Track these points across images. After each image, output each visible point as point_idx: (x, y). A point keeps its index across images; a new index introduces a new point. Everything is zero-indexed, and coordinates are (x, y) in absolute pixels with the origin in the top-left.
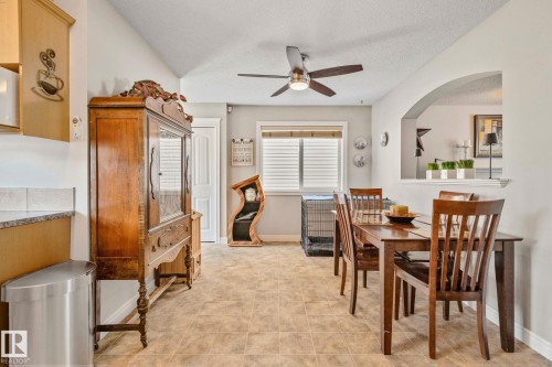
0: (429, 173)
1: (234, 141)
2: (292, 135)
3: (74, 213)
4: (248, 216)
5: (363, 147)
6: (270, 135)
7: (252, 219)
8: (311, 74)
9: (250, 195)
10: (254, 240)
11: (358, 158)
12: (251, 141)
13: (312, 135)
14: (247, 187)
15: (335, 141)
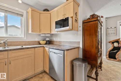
1: (108, 28)
3: (79, 47)
7: (117, 52)
9: (116, 45)
10: (118, 59)
12: (115, 28)
14: (114, 42)
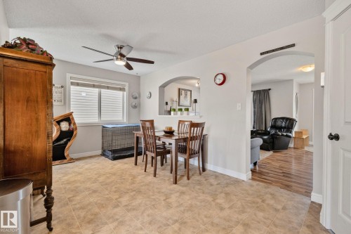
0: (172, 113)
2: (94, 86)
4: (62, 142)
5: (136, 98)
6: (78, 84)
7: (66, 143)
8: (129, 59)
9: (65, 126)
10: (68, 158)
11: (134, 104)
12: (62, 87)
13: (108, 88)
14: (62, 121)
15: (121, 93)
